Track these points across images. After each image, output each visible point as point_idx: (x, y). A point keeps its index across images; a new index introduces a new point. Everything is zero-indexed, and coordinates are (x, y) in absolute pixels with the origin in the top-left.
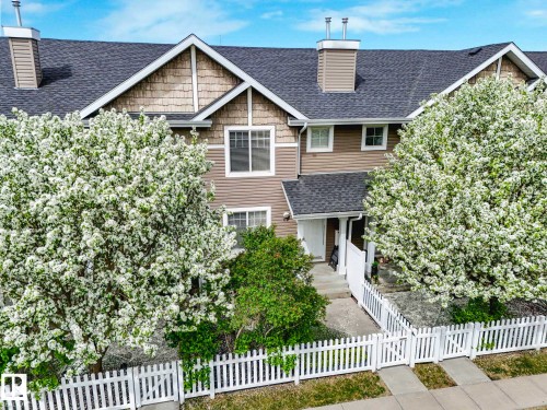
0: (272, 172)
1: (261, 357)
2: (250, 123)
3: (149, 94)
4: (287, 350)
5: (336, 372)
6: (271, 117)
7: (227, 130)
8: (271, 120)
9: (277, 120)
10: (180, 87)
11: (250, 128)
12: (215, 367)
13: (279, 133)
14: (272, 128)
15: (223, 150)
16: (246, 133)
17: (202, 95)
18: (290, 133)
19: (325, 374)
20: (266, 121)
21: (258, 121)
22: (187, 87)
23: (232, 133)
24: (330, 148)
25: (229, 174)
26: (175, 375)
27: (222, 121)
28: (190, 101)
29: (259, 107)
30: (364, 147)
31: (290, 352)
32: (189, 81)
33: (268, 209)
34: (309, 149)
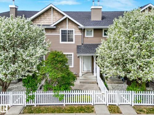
0: (74, 42)
1: (52, 94)
2: (67, 28)
3: (40, 20)
4: (61, 92)
5: (78, 103)
6: (74, 26)
7: (61, 29)
8: (73, 27)
9: (75, 27)
10: (48, 18)
11: (67, 29)
12: (37, 95)
13: (76, 31)
14: (74, 29)
15: (59, 35)
16: (66, 30)
17: (54, 20)
18: (79, 31)
19: (74, 103)
20: (72, 27)
21: (70, 27)
22: (50, 18)
23: (62, 31)
24: (93, 36)
25: (61, 42)
26: (23, 96)
27: (59, 27)
28: (50, 22)
29: (70, 23)
30: (103, 36)
31: (62, 93)
32: (50, 16)
33: (73, 54)
34: (86, 36)
